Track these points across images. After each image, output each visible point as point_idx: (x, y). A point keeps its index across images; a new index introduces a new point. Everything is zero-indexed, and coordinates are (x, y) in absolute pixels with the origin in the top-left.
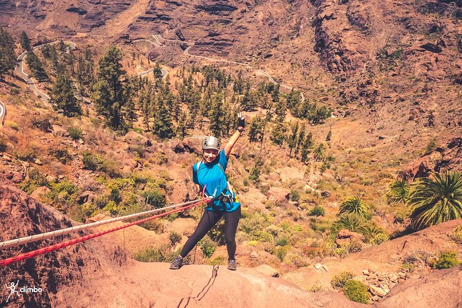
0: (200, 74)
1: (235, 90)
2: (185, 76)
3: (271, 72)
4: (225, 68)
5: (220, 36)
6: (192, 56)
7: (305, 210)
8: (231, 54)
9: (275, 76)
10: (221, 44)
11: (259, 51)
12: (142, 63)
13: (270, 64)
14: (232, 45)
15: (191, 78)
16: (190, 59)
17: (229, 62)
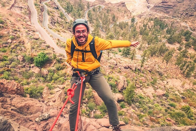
0: (152, 22)
1: (167, 32)
2: (145, 23)
3: (190, 24)
4: (166, 20)
5: (167, 3)
6: (151, 12)
7: (168, 102)
8: (171, 13)
9: (192, 27)
10: (167, 7)
11: (187, 12)
12: (127, 16)
13: (191, 20)
14: (172, 8)
15: (147, 24)
16: (150, 13)
17: (169, 16)
